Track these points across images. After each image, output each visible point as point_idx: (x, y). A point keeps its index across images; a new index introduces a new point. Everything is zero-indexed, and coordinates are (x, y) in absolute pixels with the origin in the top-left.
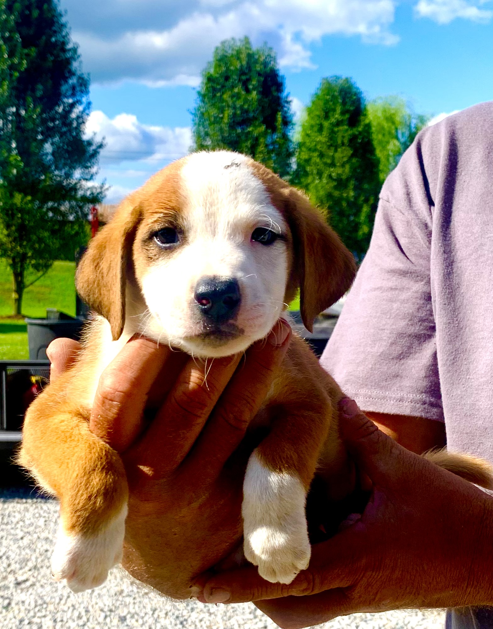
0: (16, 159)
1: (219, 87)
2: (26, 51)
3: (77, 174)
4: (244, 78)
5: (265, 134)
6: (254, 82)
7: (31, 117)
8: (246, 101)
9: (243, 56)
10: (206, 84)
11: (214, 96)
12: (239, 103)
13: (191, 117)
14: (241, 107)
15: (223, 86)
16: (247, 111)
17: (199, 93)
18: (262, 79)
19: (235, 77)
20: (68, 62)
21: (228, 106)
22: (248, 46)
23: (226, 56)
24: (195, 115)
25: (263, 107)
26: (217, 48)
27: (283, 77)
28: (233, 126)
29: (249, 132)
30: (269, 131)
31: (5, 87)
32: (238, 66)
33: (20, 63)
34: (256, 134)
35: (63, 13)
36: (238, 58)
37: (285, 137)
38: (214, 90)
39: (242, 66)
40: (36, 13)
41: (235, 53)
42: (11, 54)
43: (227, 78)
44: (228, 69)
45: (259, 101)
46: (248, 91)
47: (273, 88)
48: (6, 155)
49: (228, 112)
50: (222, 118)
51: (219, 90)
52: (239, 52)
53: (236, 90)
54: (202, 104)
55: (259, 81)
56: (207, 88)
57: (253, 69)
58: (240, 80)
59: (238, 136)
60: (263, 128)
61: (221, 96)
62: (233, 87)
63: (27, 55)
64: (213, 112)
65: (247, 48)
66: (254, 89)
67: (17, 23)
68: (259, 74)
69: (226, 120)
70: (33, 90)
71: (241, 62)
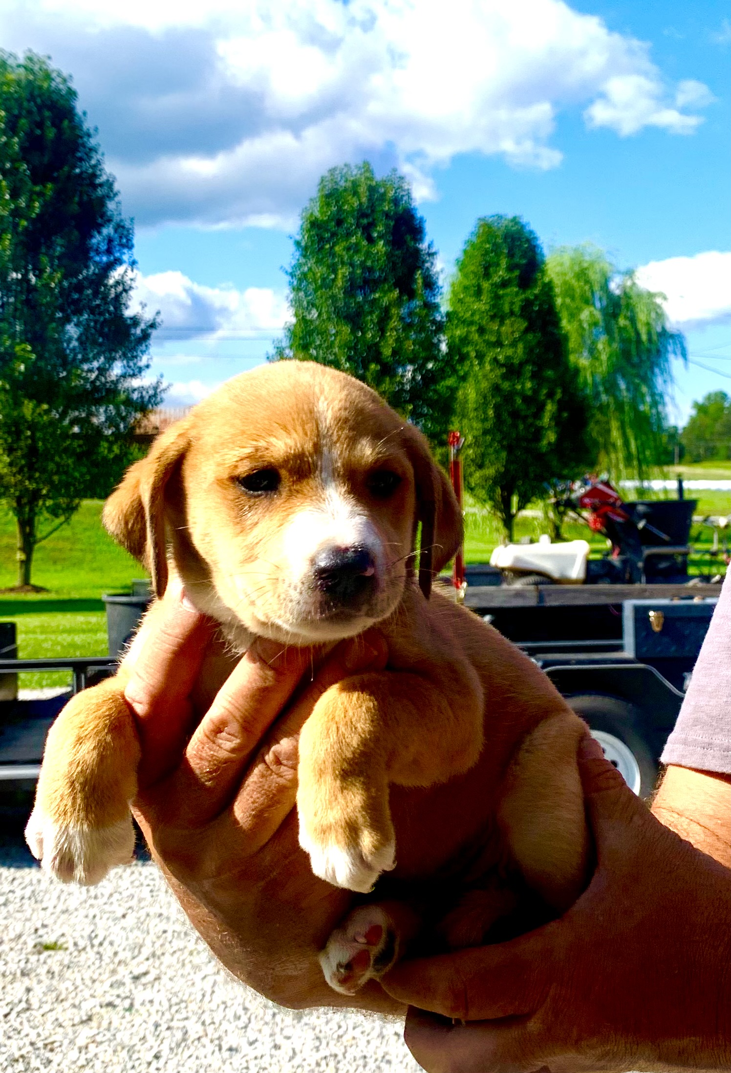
0: (24, 350)
1: (327, 235)
2: (37, 188)
3: (117, 369)
4: (365, 221)
5: (399, 302)
6: (380, 228)
7: (48, 286)
8: (368, 254)
9: (363, 189)
10: (309, 231)
11: (321, 249)
12: (357, 259)
13: (287, 278)
14: (363, 263)
15: (334, 234)
16: (371, 270)
17: (298, 243)
18: (392, 223)
19: (351, 220)
20: (101, 202)
21: (343, 263)
22: (368, 174)
23: (337, 189)
24: (292, 275)
25: (394, 264)
26: (323, 179)
27: (422, 220)
28: (351, 289)
29: (375, 299)
30: (405, 298)
31: (7, 243)
32: (356, 204)
33: (29, 206)
34: (385, 301)
35: (92, 131)
36: (355, 193)
37: (430, 307)
38: (321, 239)
39: (361, 204)
40: (51, 133)
41: (349, 184)
42: (15, 195)
43: (339, 223)
44: (340, 209)
45: (389, 255)
46: (371, 240)
47: (408, 238)
48: (8, 343)
49: (343, 271)
50: (334, 280)
51: (328, 241)
52: (355, 184)
53: (353, 240)
54: (302, 260)
55: (387, 226)
56: (310, 237)
57: (379, 209)
58: (358, 225)
59: (360, 306)
60: (396, 293)
61: (332, 248)
62: (349, 235)
63: (41, 194)
64: (320, 271)
65: (367, 178)
66: (381, 237)
67: (22, 148)
68: (387, 215)
69: (340, 283)
70: (50, 246)
71: (359, 199)
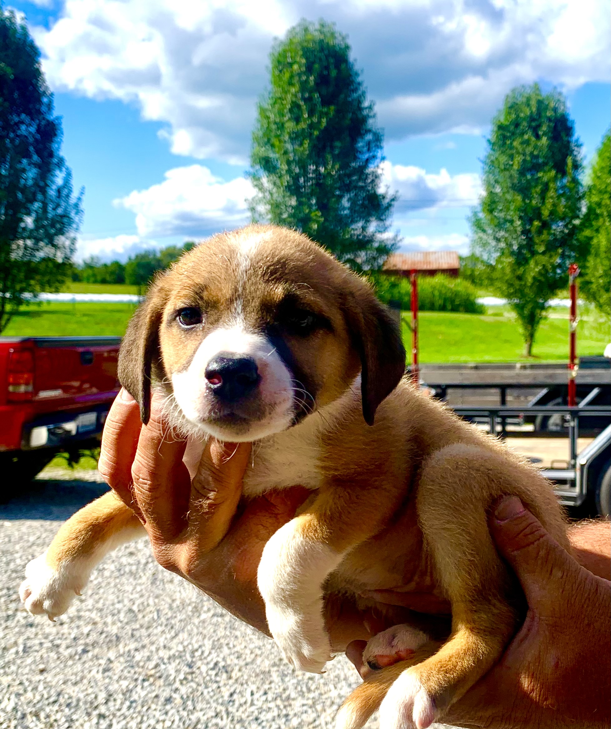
0: (316, 215)
1: (508, 134)
2: (325, 110)
3: (372, 227)
4: (534, 124)
5: (555, 179)
6: (544, 128)
7: (329, 173)
8: (535, 147)
9: (533, 103)
10: (496, 132)
11: (504, 144)
12: (529, 150)
13: (481, 165)
14: (531, 154)
15: (513, 134)
16: (537, 157)
17: (489, 141)
18: (552, 124)
19: (525, 124)
21: (518, 153)
22: (537, 92)
23: (517, 104)
24: (484, 163)
25: (553, 153)
26: (507, 96)
27: (573, 122)
28: (522, 172)
29: (539, 178)
30: (559, 176)
31: (306, 146)
32: (528, 113)
33: (319, 122)
34: (545, 179)
35: (360, 72)
36: (528, 105)
37: (575, 181)
38: (505, 137)
39: (532, 112)
40: (334, 73)
41: (524, 100)
42: (311, 113)
43: (517, 125)
44: (518, 116)
45: (550, 147)
46: (538, 137)
47: (563, 134)
48: (307, 211)
49: (518, 159)
50: (512, 165)
51: (510, 138)
52: (529, 99)
53: (526, 137)
54: (492, 152)
55: (549, 126)
56: (497, 137)
57: (543, 114)
58: (530, 127)
59: (528, 182)
60: (553, 173)
61: (511, 143)
62: (522, 134)
63: (327, 114)
64: (503, 159)
65: (537, 95)
66: (545, 134)
67: (317, 84)
68: (550, 120)
69: (516, 167)
70: (332, 148)
71: (530, 109)
